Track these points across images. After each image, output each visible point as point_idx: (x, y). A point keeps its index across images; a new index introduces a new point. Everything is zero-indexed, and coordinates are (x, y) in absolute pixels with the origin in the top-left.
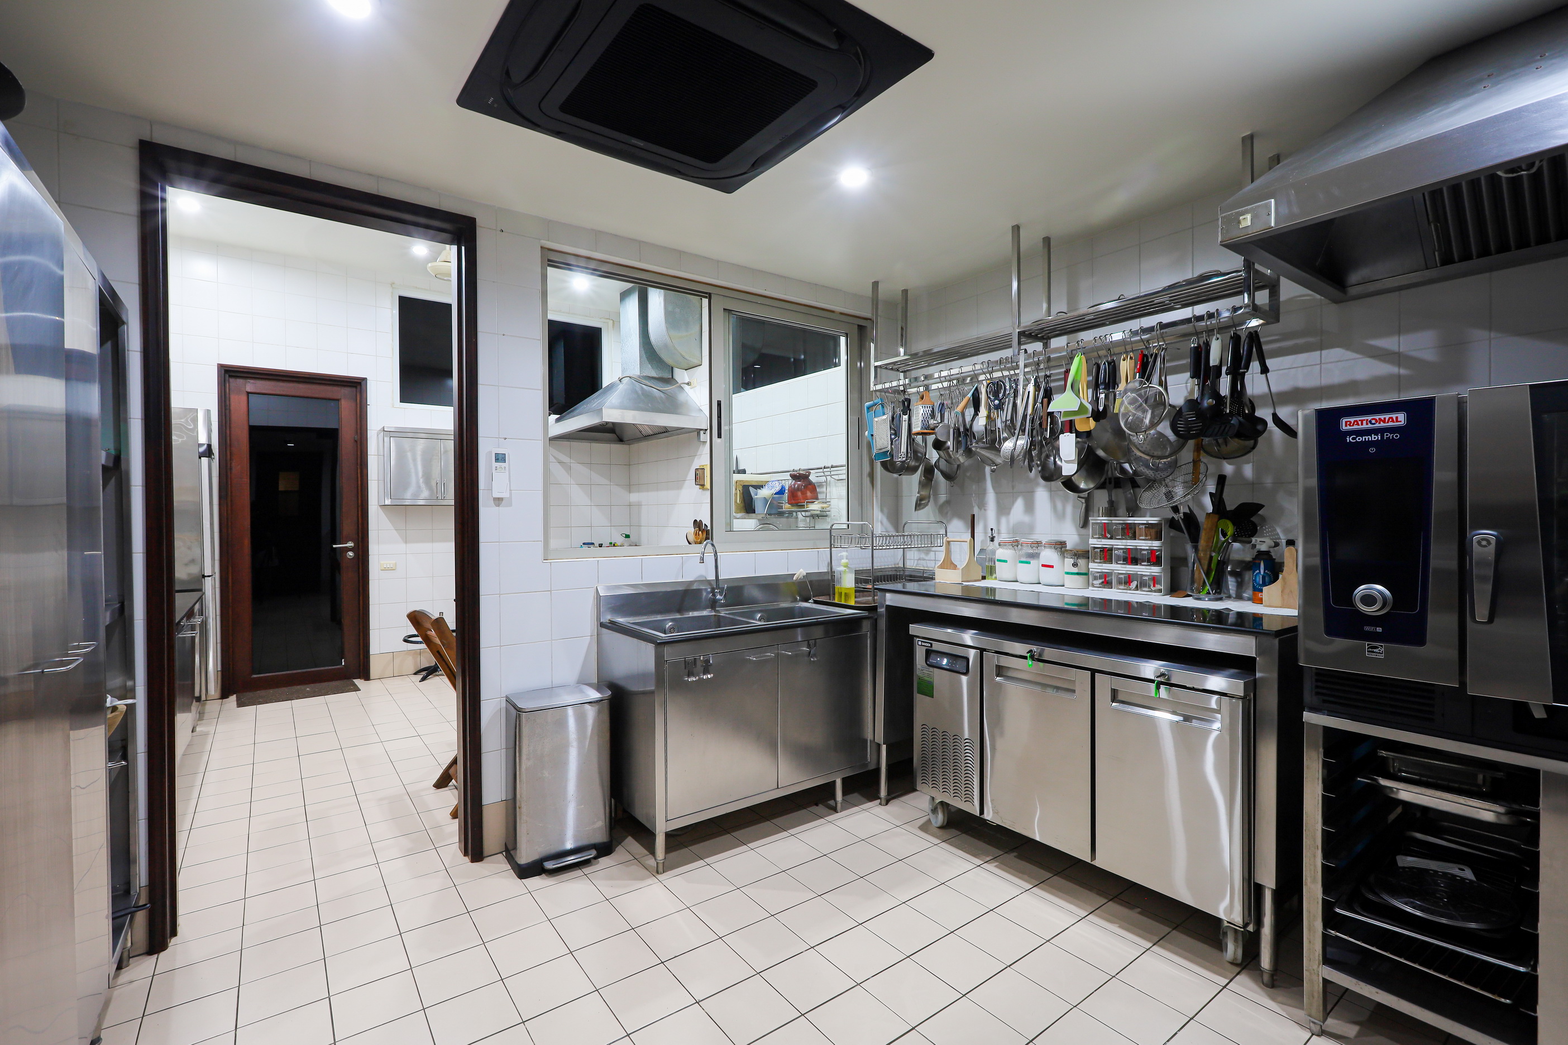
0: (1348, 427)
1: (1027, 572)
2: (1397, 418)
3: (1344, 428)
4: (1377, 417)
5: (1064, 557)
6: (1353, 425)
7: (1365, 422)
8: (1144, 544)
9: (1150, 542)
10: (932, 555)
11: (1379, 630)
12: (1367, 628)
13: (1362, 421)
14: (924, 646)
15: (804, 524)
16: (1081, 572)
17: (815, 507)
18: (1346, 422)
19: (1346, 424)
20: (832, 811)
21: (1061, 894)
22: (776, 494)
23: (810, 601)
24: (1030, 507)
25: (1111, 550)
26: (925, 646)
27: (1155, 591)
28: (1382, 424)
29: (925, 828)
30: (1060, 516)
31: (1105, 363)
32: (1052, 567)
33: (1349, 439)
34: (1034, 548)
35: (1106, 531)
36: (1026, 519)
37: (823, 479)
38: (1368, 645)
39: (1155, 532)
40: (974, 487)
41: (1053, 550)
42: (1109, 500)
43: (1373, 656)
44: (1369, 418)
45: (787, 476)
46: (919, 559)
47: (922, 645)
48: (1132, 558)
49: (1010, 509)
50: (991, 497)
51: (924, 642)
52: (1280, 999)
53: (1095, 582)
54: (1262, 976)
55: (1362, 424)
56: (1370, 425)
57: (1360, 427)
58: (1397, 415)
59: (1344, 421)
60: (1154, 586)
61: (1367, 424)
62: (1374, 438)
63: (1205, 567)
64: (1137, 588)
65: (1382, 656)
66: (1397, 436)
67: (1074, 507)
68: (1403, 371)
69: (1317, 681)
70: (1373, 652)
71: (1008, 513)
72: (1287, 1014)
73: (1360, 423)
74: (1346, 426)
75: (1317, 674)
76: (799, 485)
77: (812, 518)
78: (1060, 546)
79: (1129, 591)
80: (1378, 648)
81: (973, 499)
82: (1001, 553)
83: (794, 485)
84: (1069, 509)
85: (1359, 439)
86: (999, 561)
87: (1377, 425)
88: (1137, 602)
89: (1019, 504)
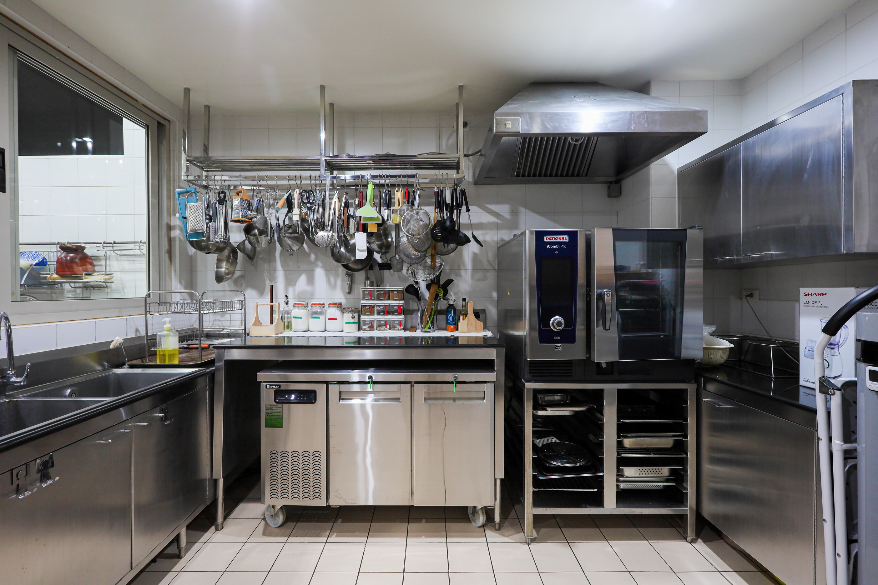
0: (548, 241)
1: (316, 324)
2: (565, 238)
3: (546, 241)
4: (558, 237)
5: (343, 313)
6: (549, 240)
7: (554, 239)
8: (396, 303)
9: (399, 301)
10: (227, 317)
11: (559, 338)
12: (555, 338)
13: (553, 238)
14: (272, 388)
15: (72, 295)
16: (355, 321)
17: (95, 278)
18: (547, 238)
19: (548, 239)
20: (175, 560)
21: (385, 534)
22: (36, 264)
23: (125, 367)
24: (311, 280)
25: (374, 307)
26: (274, 388)
27: (401, 330)
28: (560, 240)
29: (267, 532)
30: (333, 287)
31: (385, 191)
32: (336, 319)
33: (548, 246)
34: (322, 308)
35: (371, 295)
36: (309, 288)
37: (103, 253)
38: (556, 345)
39: (400, 295)
40: (266, 266)
41: (336, 308)
42: (366, 277)
43: (557, 350)
44: (555, 237)
45: (54, 248)
46: (215, 320)
47: (270, 388)
48: (387, 311)
49: (296, 282)
50: (280, 274)
51: (272, 385)
52: (506, 534)
53: (365, 327)
54: (495, 527)
55: (553, 240)
56: (556, 241)
57: (552, 241)
58: (565, 237)
59: (546, 237)
60: (400, 327)
61: (555, 240)
62: (557, 246)
63: (429, 314)
64: (390, 329)
65: (561, 350)
66: (565, 247)
67: (343, 281)
68: (499, 221)
69: (530, 367)
70: (557, 349)
71: (295, 285)
72: (514, 540)
73: (552, 239)
74: (547, 240)
75: (530, 363)
76: (71, 258)
77: (85, 289)
78: (339, 306)
79: (386, 331)
80: (559, 346)
81: (265, 274)
82: (296, 312)
83: (66, 257)
84: (339, 282)
85: (552, 247)
86: (295, 318)
87: (558, 241)
88: (389, 337)
89: (303, 279)
